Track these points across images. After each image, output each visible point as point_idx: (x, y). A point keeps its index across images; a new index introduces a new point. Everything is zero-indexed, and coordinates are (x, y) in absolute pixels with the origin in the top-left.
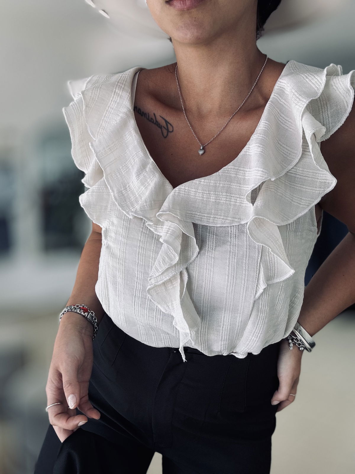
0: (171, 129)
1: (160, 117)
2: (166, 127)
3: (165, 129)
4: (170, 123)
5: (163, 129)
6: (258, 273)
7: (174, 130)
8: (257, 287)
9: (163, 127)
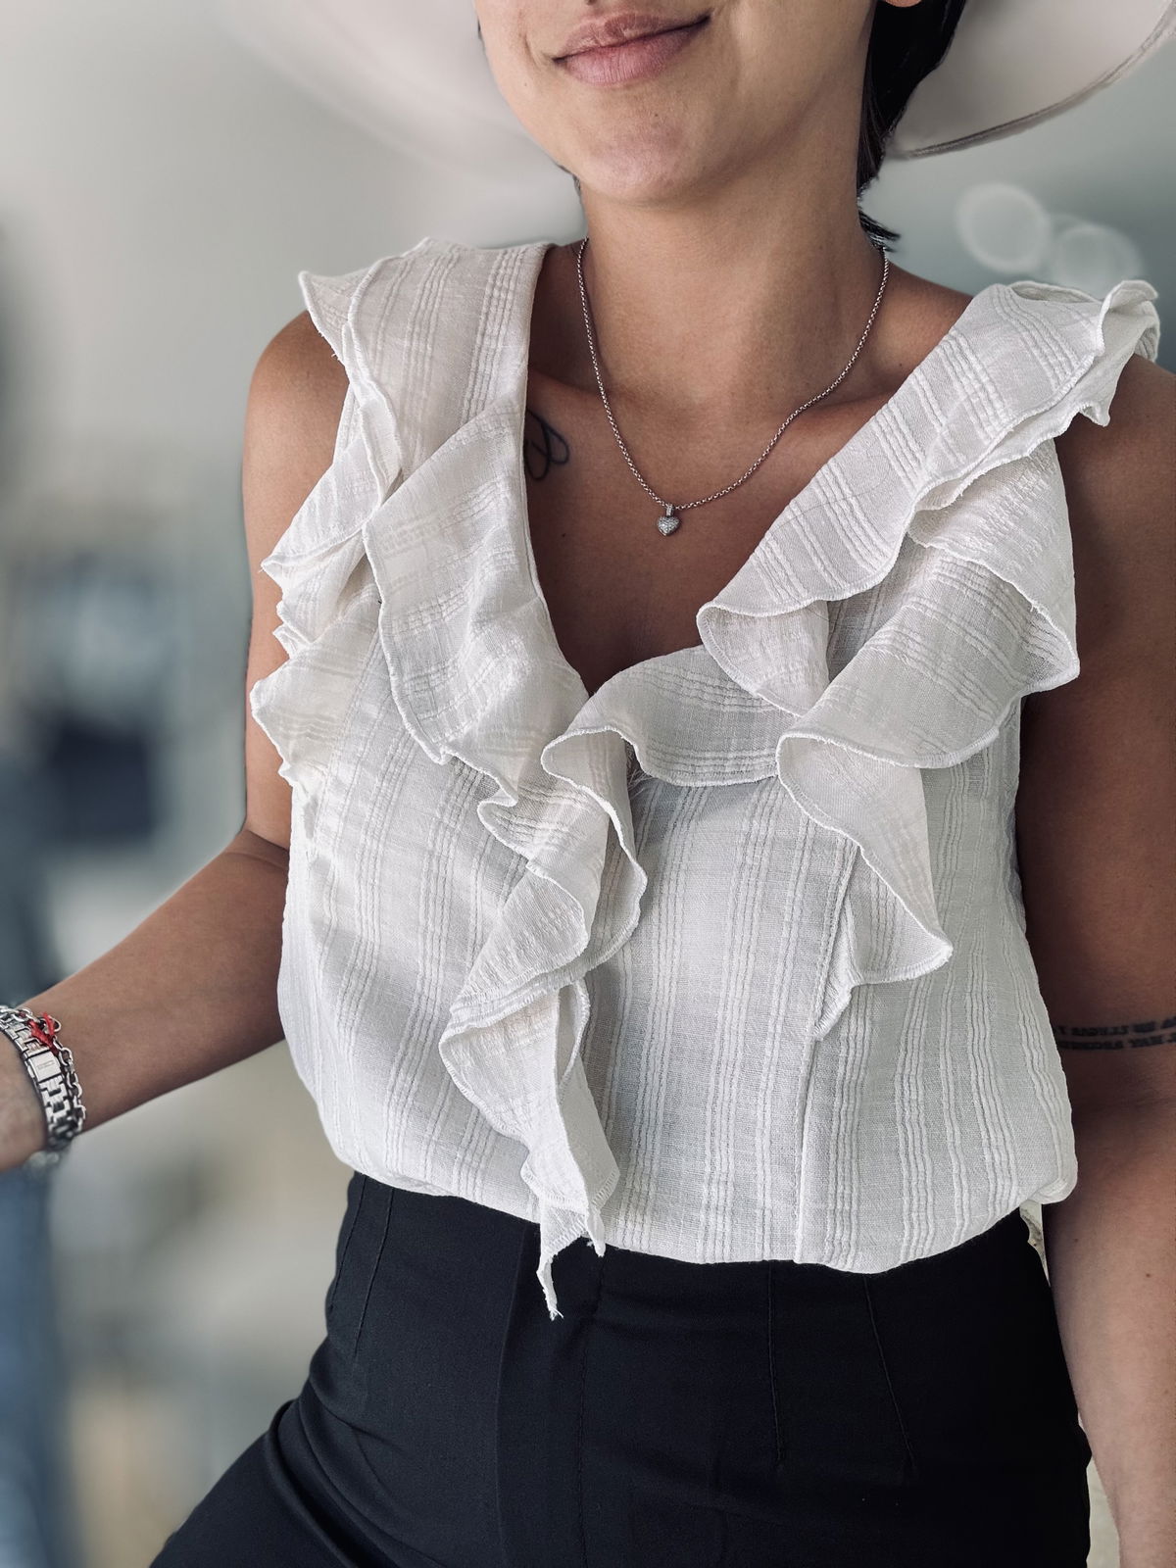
6: (834, 935)
8: (829, 988)
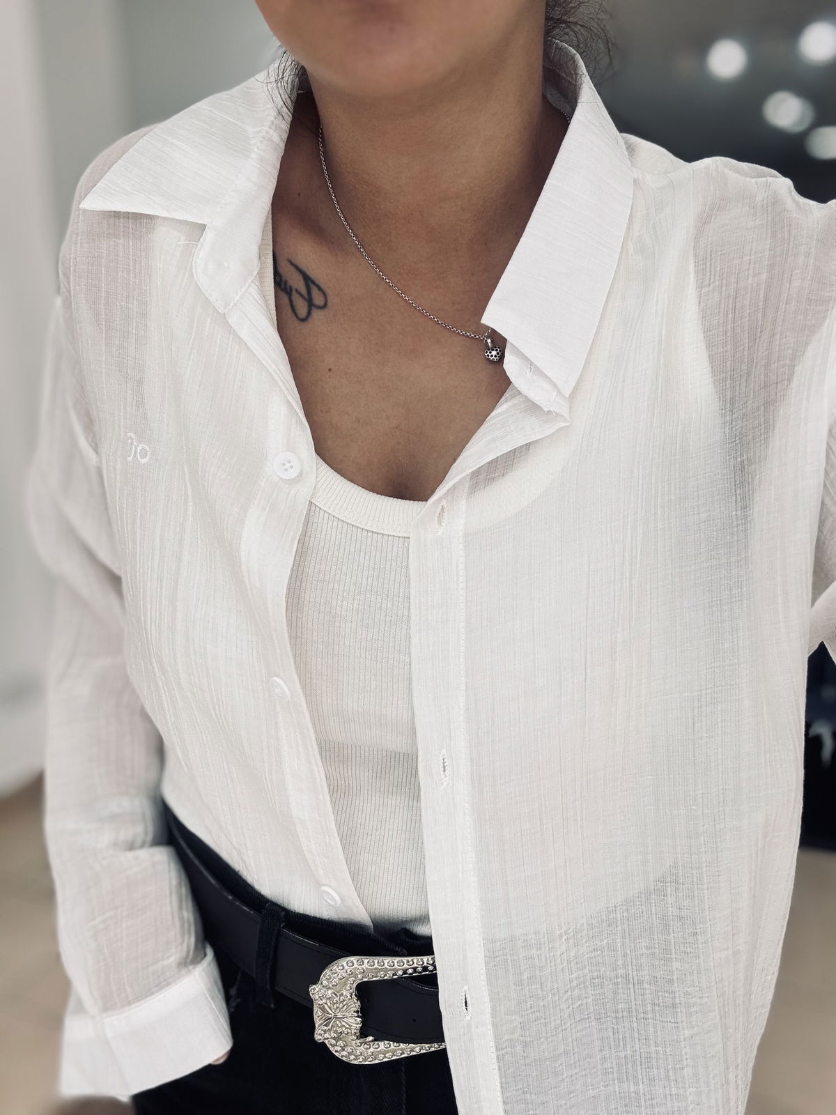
0: (318, 299)
1: (288, 264)
2: (304, 291)
3: (301, 299)
4: (317, 282)
5: (295, 297)
7: (329, 304)
9: (294, 292)
